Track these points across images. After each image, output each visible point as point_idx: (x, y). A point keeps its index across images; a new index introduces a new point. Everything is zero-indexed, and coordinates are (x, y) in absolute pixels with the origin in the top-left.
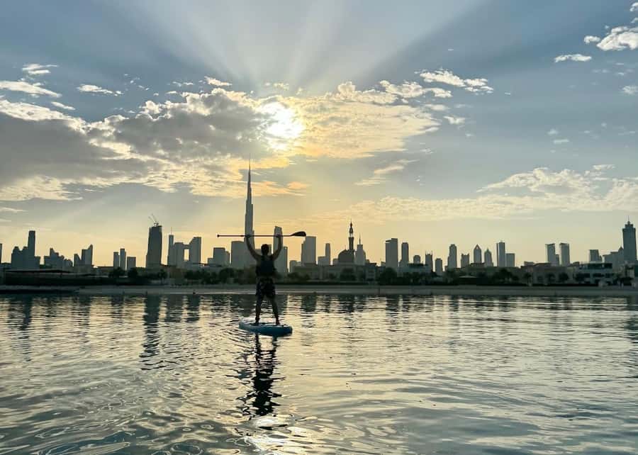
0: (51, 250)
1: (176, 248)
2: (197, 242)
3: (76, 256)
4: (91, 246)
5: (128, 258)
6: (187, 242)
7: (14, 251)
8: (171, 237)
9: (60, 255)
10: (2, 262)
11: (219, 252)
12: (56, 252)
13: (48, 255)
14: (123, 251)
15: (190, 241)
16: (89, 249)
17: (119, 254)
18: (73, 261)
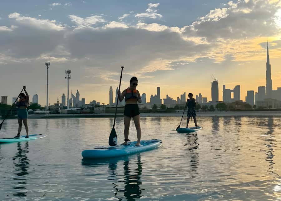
0: (167, 95)
1: (227, 92)
2: (237, 88)
3: (178, 98)
4: (185, 93)
5: (203, 98)
6: (232, 89)
7: (151, 97)
8: (224, 86)
9: (171, 98)
10: (147, 102)
11: (250, 93)
12: (169, 96)
13: (166, 98)
14: (200, 94)
15: (234, 88)
16: (184, 94)
17: (199, 96)
18: (177, 100)
